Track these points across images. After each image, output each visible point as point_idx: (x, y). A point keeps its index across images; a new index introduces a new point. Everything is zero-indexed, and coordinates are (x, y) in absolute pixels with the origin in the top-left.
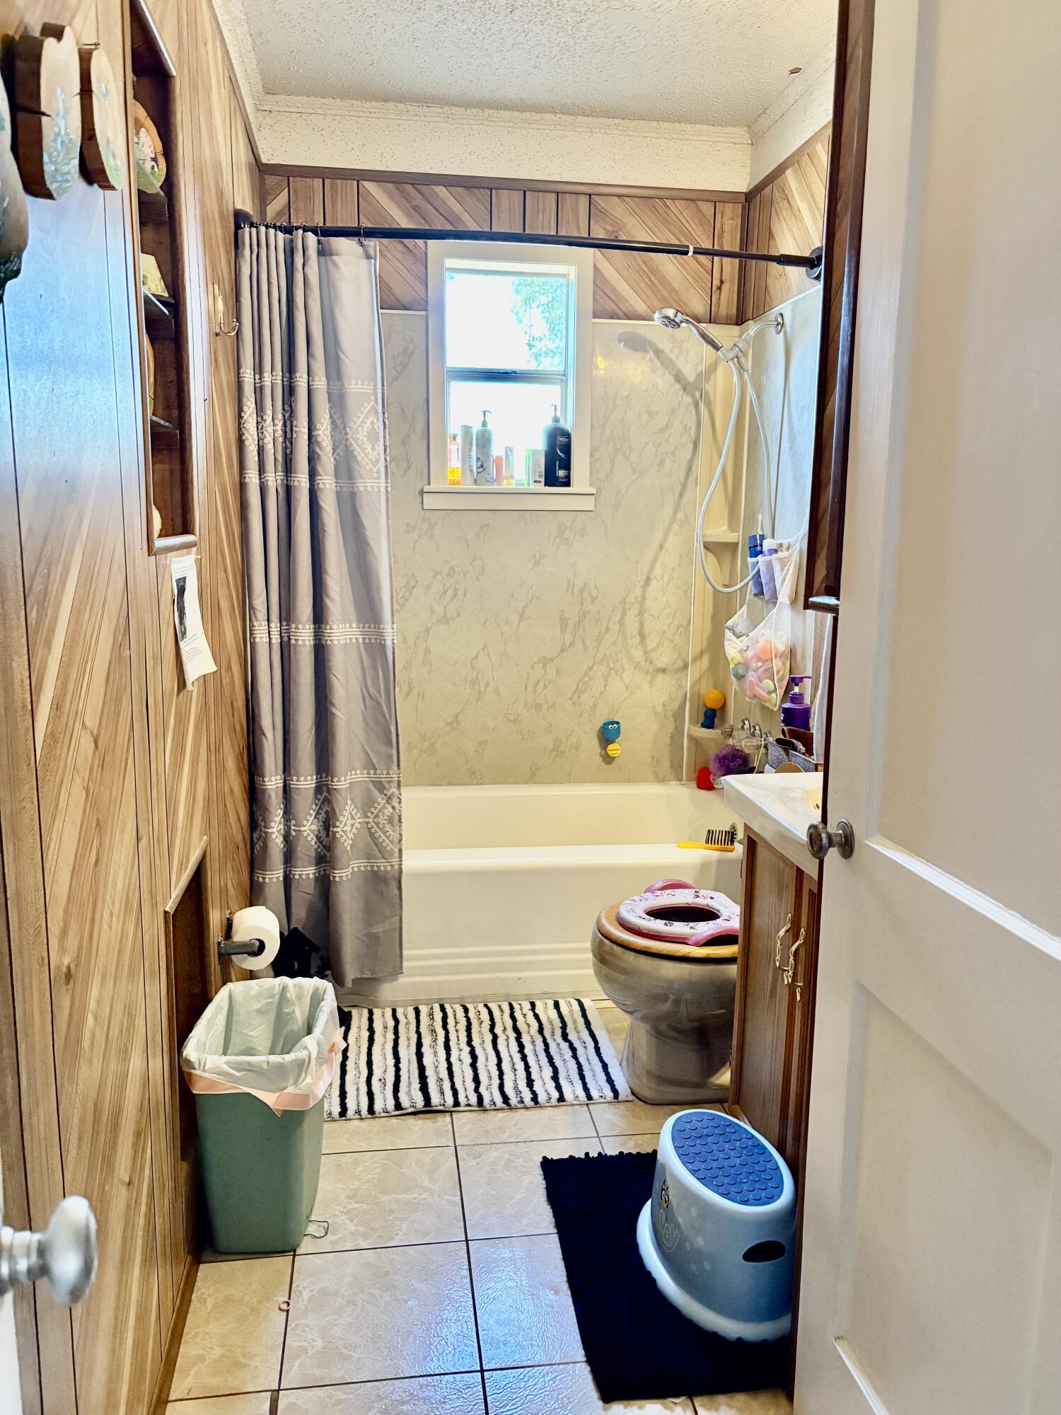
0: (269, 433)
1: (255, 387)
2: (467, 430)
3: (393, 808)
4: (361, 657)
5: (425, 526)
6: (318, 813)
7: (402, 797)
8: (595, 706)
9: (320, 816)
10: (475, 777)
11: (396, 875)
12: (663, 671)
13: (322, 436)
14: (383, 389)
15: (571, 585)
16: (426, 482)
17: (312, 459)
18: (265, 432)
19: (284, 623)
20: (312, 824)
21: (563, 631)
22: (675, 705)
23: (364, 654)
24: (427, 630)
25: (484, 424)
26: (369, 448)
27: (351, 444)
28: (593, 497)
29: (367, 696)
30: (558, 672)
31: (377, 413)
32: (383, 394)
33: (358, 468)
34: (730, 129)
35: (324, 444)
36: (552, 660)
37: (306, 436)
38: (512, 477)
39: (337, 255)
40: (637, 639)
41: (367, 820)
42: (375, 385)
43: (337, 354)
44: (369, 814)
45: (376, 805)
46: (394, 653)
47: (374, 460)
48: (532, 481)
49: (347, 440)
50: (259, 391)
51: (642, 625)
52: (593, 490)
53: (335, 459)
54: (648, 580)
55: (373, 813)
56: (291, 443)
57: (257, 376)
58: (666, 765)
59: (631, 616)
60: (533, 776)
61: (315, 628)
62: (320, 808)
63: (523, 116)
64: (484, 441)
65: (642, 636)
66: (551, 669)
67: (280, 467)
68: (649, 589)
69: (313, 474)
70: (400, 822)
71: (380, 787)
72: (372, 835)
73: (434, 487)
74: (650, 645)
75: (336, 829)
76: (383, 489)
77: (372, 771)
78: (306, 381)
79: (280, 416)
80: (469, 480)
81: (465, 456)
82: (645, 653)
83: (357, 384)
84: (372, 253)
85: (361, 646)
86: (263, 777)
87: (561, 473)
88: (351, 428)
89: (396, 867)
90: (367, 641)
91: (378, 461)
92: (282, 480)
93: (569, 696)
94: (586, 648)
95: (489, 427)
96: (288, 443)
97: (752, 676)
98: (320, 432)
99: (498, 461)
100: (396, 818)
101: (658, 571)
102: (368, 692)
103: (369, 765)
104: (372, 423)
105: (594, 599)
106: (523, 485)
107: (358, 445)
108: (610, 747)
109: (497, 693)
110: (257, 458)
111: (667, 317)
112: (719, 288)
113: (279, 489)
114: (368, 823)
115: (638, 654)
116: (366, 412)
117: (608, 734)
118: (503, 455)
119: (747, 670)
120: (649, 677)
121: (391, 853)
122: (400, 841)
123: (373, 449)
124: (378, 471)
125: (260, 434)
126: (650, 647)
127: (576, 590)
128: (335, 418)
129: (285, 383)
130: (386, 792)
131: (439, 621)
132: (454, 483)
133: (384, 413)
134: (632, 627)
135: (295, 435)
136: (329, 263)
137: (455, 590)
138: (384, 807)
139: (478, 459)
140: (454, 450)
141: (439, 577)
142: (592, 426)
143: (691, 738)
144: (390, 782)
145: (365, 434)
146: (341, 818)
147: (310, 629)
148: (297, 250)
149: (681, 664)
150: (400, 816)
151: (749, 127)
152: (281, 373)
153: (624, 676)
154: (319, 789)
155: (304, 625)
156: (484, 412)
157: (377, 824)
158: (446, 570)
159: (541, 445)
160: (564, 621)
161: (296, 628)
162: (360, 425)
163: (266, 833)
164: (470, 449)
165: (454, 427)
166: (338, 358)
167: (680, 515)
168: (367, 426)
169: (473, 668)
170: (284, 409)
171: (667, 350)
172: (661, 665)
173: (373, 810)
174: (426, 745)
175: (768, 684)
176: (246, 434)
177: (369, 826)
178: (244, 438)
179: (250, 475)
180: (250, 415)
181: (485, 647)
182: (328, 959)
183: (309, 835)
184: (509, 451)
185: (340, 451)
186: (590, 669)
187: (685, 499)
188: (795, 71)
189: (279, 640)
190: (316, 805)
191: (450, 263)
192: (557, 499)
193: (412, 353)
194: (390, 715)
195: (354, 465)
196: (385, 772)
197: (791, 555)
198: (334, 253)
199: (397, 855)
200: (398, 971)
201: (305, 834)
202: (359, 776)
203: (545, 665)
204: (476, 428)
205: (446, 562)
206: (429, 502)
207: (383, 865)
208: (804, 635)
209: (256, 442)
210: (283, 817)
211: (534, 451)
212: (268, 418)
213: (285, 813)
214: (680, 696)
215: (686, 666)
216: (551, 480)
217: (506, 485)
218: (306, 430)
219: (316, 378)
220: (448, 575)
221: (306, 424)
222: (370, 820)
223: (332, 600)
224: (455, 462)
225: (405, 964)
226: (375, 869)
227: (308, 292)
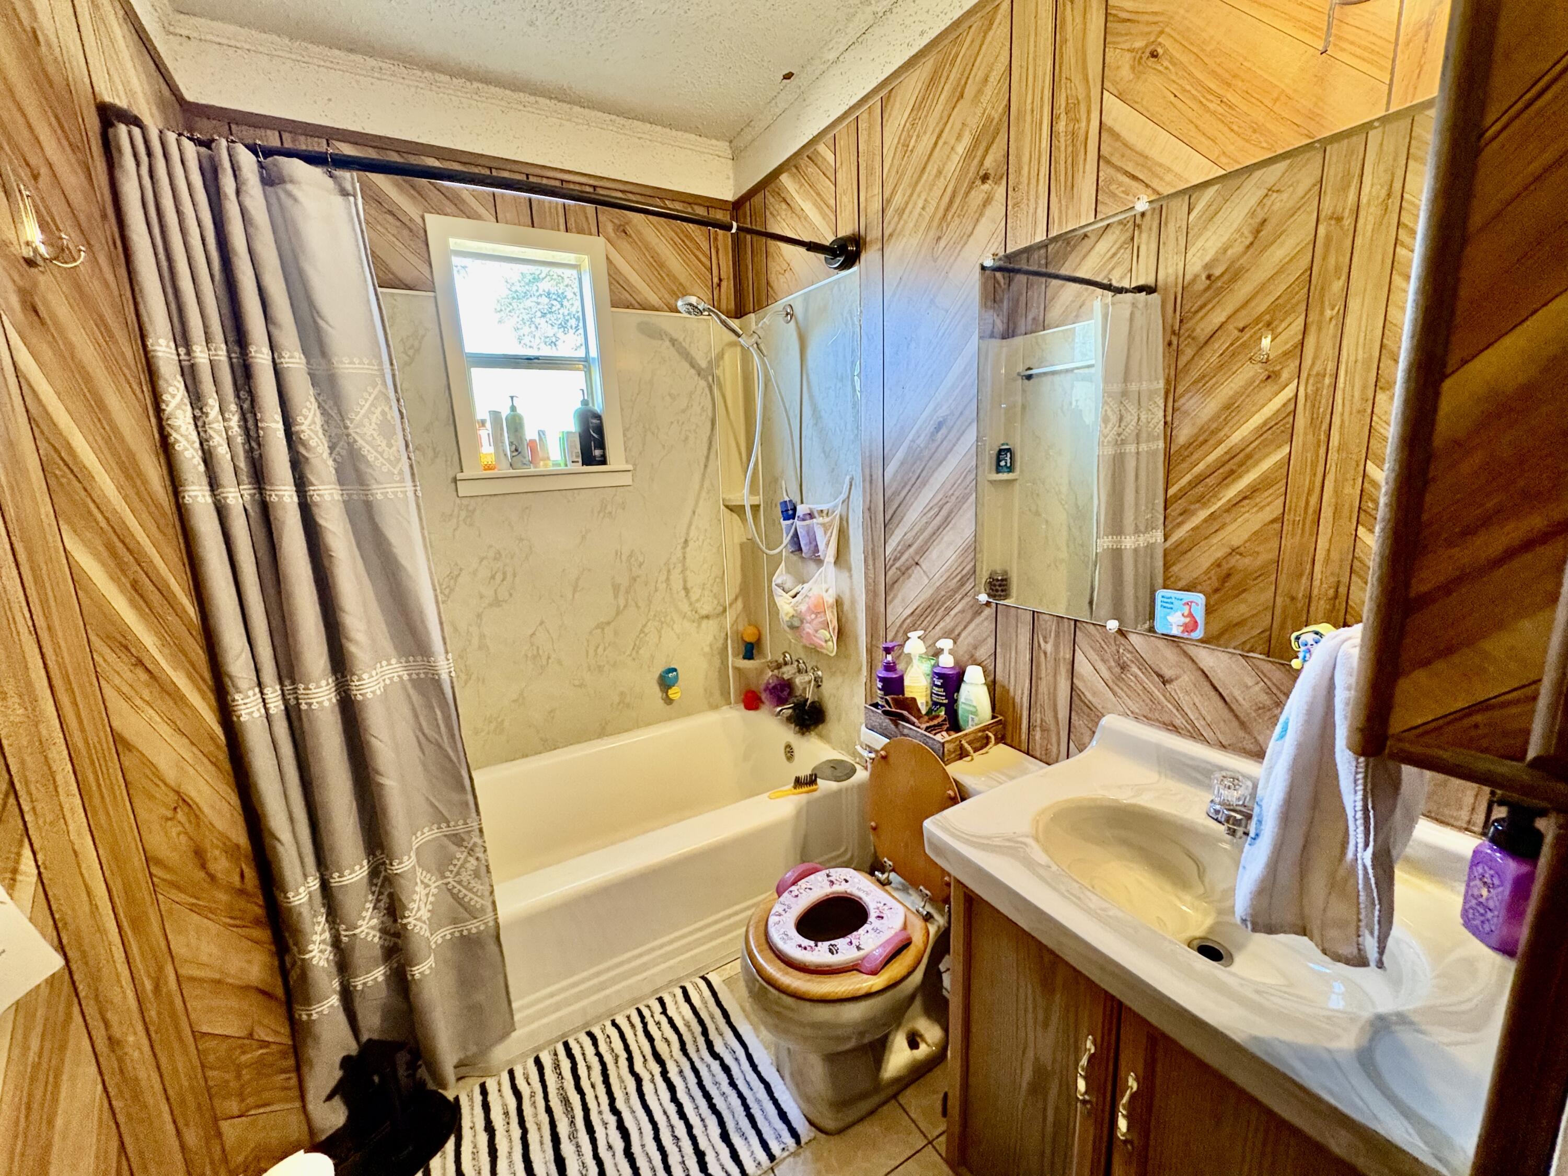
0: (215, 431)
1: (181, 367)
2: (495, 415)
3: (477, 859)
4: (409, 696)
5: (463, 514)
6: (378, 901)
7: (487, 845)
8: (652, 657)
9: (382, 904)
10: (549, 745)
11: (492, 932)
12: (707, 617)
13: (308, 432)
14: (393, 370)
15: (618, 554)
16: (458, 469)
17: (297, 464)
18: (209, 431)
19: (287, 682)
20: (371, 918)
21: (616, 597)
22: (720, 644)
23: (412, 691)
24: (479, 616)
25: (513, 408)
26: (384, 444)
27: (355, 441)
28: (630, 474)
29: (423, 740)
30: (616, 633)
31: (388, 399)
32: (394, 376)
33: (369, 470)
34: (714, 142)
35: (312, 443)
36: (608, 623)
37: (281, 434)
38: (548, 458)
39: (292, 181)
40: (683, 593)
41: (445, 881)
42: (381, 363)
43: (315, 322)
44: (448, 874)
45: (455, 862)
46: (453, 688)
47: (392, 458)
48: (569, 463)
49: (348, 435)
50: (189, 373)
51: (685, 581)
52: (630, 467)
53: (334, 460)
54: (686, 541)
55: (451, 871)
56: (259, 445)
57: (182, 351)
58: (717, 693)
59: (676, 577)
60: (603, 732)
61: (337, 679)
62: (380, 893)
63: (516, 95)
64: (516, 424)
65: (686, 589)
66: (609, 631)
67: (244, 478)
68: (688, 549)
69: (301, 484)
70: (488, 871)
71: (457, 839)
72: (455, 897)
73: (467, 474)
74: (694, 597)
75: (405, 921)
76: (411, 494)
77: (443, 825)
78: (270, 358)
79: (233, 407)
80: (505, 464)
81: (497, 440)
82: (691, 604)
83: (352, 363)
84: (349, 187)
85: (409, 686)
86: (285, 892)
87: (597, 453)
88: (352, 421)
89: (491, 924)
90: (414, 676)
91: (398, 460)
92: (252, 496)
93: (628, 653)
94: (638, 607)
95: (519, 411)
96: (254, 444)
97: (808, 628)
98: (303, 428)
99: (532, 442)
100: (483, 869)
101: (693, 533)
102: (424, 734)
103: (440, 818)
104: (383, 413)
105: (640, 565)
106: (559, 465)
107: (367, 442)
108: (670, 692)
109: (560, 662)
110: (202, 468)
111: (691, 305)
112: (719, 285)
113: (249, 507)
114: (447, 884)
115: (685, 607)
116: (371, 398)
117: (667, 680)
118: (537, 438)
119: (802, 622)
120: (695, 624)
121: (483, 910)
122: (492, 892)
123: (390, 446)
124: (401, 472)
125: (202, 434)
126: (693, 598)
127: (624, 558)
128: (326, 407)
129: (234, 360)
130: (465, 844)
131: (491, 605)
132: (488, 468)
133: (398, 400)
134: (677, 584)
135: (261, 433)
136: (283, 196)
137: (504, 574)
138: (466, 861)
139: (511, 444)
140: (484, 434)
141: (485, 562)
142: (622, 409)
143: (736, 669)
144: (469, 832)
145: (374, 426)
146: (411, 905)
147: (328, 684)
148: (224, 170)
149: (721, 609)
150: (487, 866)
151: (731, 142)
152: (223, 346)
153: (675, 626)
154: (374, 873)
155: (318, 683)
156: (512, 398)
157: (460, 883)
158: (491, 554)
159: (572, 426)
160: (616, 588)
161: (306, 689)
162: (366, 416)
163: (303, 960)
164: (502, 435)
165: (482, 413)
166: (318, 329)
167: (707, 484)
168: (376, 417)
169: (532, 645)
170: (238, 396)
171: (681, 339)
172: (704, 612)
173: (451, 867)
174: (493, 726)
175: (825, 634)
176: (174, 435)
177: (450, 886)
178: (172, 440)
179: (191, 493)
180: (178, 407)
181: (542, 623)
182: (418, 1049)
183: (368, 934)
184: (541, 434)
185: (341, 449)
186: (644, 626)
187: (709, 470)
188: (788, 76)
189: (283, 707)
190: (373, 893)
191: (454, 243)
192: (595, 476)
193: (423, 336)
194: (458, 758)
195: (363, 467)
196: (461, 822)
197: (832, 520)
198: (287, 179)
199: (490, 908)
200: (510, 1027)
201: (363, 936)
202: (428, 834)
203: (603, 629)
204: (505, 412)
205: (491, 546)
206: (464, 488)
207: (473, 927)
208: (852, 590)
209: (197, 445)
210: (327, 921)
211: (568, 433)
212: (213, 411)
213: (329, 914)
214: (723, 635)
215: (725, 611)
216: (588, 459)
217: (541, 468)
218: (280, 426)
219: (286, 354)
220: (495, 559)
221: (279, 418)
222: (450, 880)
223: (356, 643)
224: (487, 450)
225: (517, 1017)
226: (465, 933)
227: (251, 230)
